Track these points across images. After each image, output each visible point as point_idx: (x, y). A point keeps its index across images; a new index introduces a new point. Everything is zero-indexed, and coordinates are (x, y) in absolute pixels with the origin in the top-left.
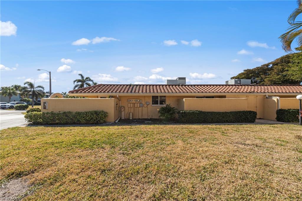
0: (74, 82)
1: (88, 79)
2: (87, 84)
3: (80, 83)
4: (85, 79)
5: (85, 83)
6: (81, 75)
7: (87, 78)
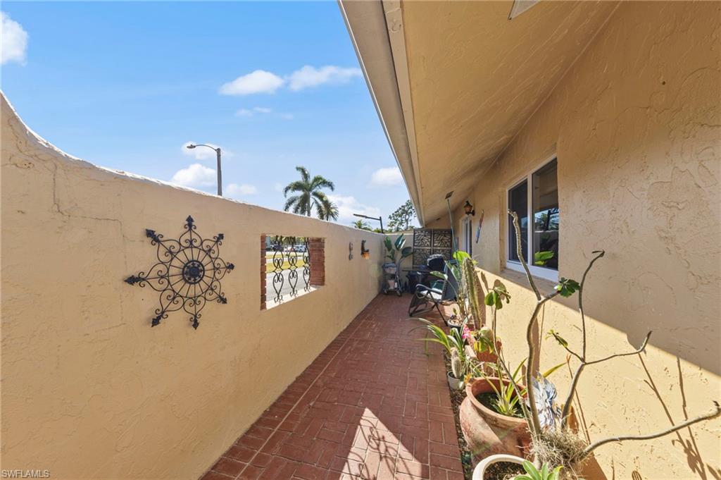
0: (286, 191)
1: (321, 181)
2: (315, 194)
3: (299, 193)
4: (311, 180)
5: (311, 193)
6: (303, 171)
7: (317, 179)
